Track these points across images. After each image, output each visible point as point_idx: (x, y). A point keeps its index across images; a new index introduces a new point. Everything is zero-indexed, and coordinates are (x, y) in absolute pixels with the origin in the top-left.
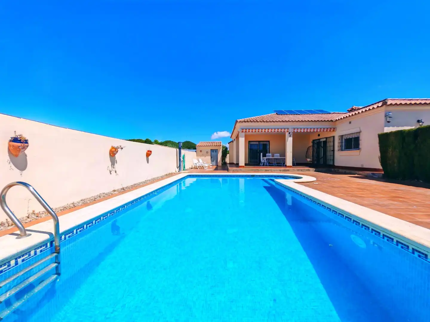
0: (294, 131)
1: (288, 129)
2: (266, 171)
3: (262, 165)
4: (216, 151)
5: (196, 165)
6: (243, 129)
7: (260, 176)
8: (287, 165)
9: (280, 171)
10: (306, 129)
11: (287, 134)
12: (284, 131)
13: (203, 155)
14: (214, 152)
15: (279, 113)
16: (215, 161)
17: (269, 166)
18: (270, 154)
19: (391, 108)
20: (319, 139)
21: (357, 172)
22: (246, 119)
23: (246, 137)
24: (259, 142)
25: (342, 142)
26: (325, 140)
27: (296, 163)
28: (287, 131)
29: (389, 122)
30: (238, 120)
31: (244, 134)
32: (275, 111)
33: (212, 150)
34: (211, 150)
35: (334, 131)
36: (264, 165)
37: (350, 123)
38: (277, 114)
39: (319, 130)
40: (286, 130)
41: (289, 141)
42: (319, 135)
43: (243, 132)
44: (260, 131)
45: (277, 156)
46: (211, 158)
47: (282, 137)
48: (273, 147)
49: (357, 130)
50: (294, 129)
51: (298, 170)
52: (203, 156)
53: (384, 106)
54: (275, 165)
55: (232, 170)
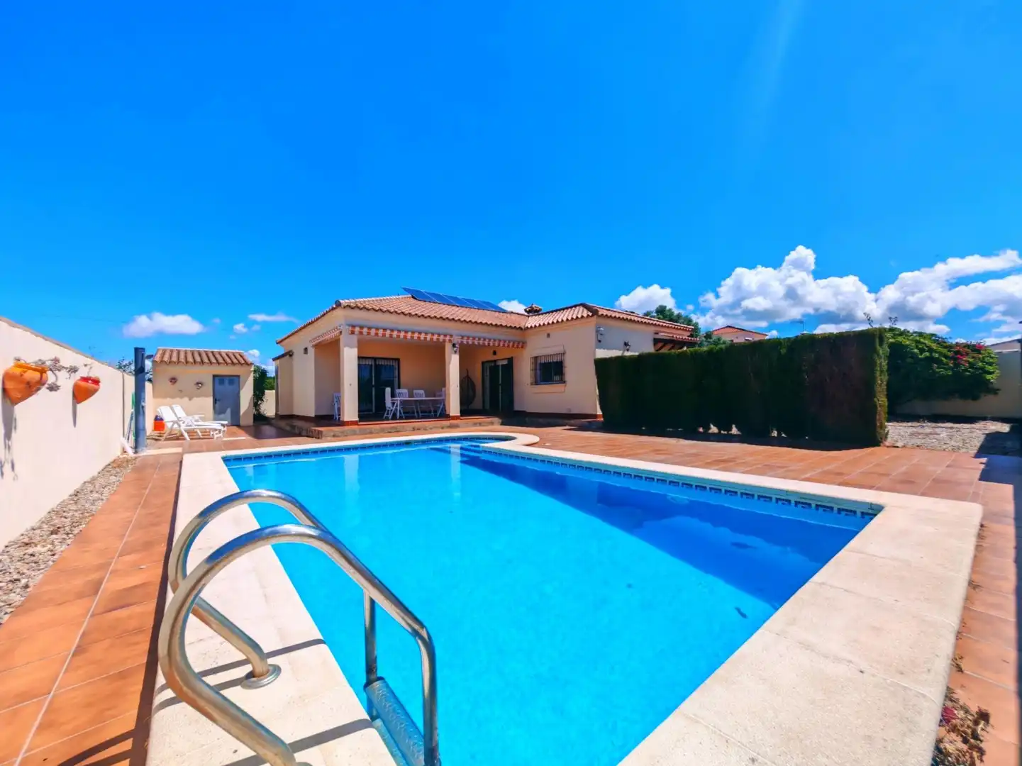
0: (462, 342)
1: (451, 336)
2: (414, 429)
4: (234, 380)
5: (176, 426)
6: (354, 326)
8: (451, 415)
9: (442, 428)
10: (487, 340)
11: (448, 347)
12: (444, 341)
13: (181, 394)
14: (227, 382)
15: (416, 295)
16: (229, 411)
17: (407, 418)
18: (404, 391)
19: (602, 321)
20: (495, 361)
21: (567, 421)
22: (360, 301)
23: (361, 345)
24: (375, 359)
25: (536, 369)
26: (505, 362)
27: (467, 410)
28: (450, 341)
29: (600, 341)
30: (341, 301)
31: (355, 338)
32: (407, 290)
33: (217, 379)
34: (214, 376)
35: (522, 347)
36: (394, 417)
37: (548, 335)
38: (413, 297)
39: (497, 344)
40: (447, 338)
41: (453, 364)
42: (495, 353)
43: (353, 333)
44: (380, 335)
45: (420, 395)
46: (215, 401)
47: (436, 353)
48: (408, 372)
49: (558, 350)
50: (463, 337)
51: (475, 424)
52: (182, 397)
53: (595, 316)
54: (418, 415)
55: (332, 434)
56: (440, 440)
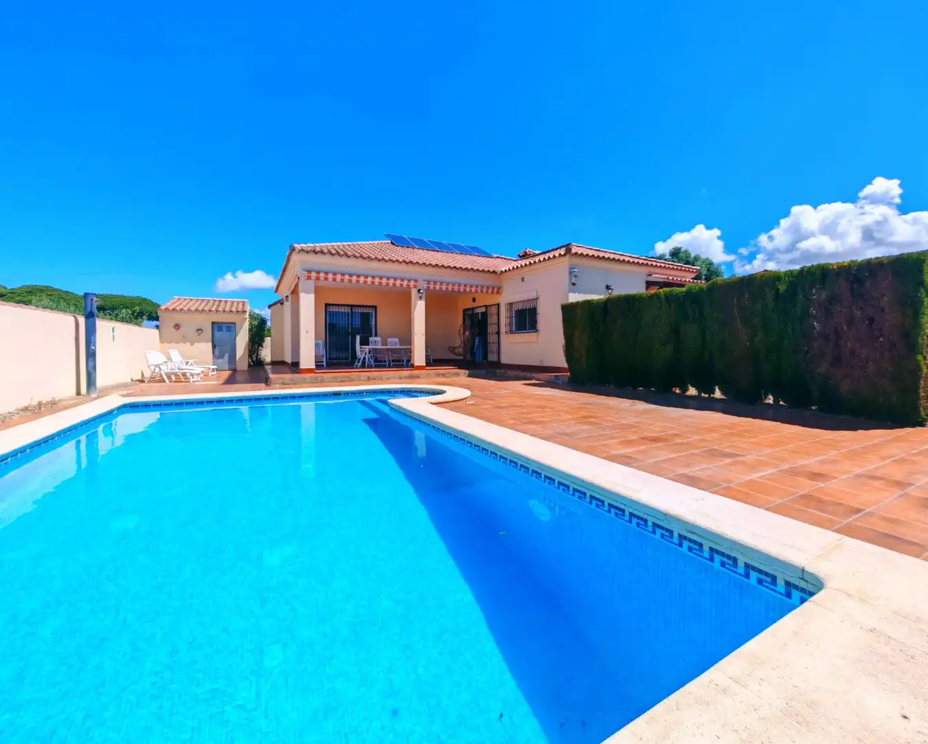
0: (428, 287)
1: (416, 281)
2: (369, 379)
3: (360, 364)
4: (231, 327)
6: (309, 272)
7: (354, 393)
8: (416, 364)
9: (401, 378)
11: (414, 292)
12: (408, 285)
13: (184, 340)
14: (224, 329)
15: (397, 241)
16: (226, 356)
18: (378, 339)
19: (577, 260)
20: (473, 309)
22: (318, 246)
23: (317, 291)
24: (352, 306)
25: (511, 317)
26: (483, 310)
27: (433, 361)
28: (415, 286)
29: (574, 284)
30: (296, 246)
31: (311, 284)
32: (388, 236)
33: (215, 326)
34: (213, 323)
35: (498, 292)
36: (363, 366)
37: (523, 279)
38: (392, 243)
39: (473, 290)
40: (412, 283)
41: (419, 310)
42: (474, 300)
43: (309, 278)
44: (354, 281)
45: (393, 343)
46: (214, 347)
47: (403, 300)
48: (384, 320)
49: (533, 295)
50: (429, 282)
51: (438, 375)
52: (185, 342)
53: (568, 255)
54: (389, 365)
56: (382, 392)
